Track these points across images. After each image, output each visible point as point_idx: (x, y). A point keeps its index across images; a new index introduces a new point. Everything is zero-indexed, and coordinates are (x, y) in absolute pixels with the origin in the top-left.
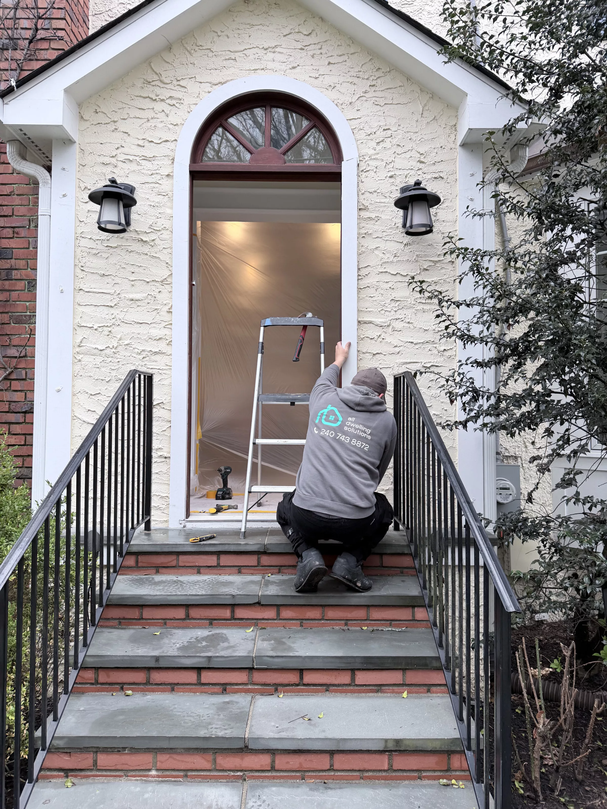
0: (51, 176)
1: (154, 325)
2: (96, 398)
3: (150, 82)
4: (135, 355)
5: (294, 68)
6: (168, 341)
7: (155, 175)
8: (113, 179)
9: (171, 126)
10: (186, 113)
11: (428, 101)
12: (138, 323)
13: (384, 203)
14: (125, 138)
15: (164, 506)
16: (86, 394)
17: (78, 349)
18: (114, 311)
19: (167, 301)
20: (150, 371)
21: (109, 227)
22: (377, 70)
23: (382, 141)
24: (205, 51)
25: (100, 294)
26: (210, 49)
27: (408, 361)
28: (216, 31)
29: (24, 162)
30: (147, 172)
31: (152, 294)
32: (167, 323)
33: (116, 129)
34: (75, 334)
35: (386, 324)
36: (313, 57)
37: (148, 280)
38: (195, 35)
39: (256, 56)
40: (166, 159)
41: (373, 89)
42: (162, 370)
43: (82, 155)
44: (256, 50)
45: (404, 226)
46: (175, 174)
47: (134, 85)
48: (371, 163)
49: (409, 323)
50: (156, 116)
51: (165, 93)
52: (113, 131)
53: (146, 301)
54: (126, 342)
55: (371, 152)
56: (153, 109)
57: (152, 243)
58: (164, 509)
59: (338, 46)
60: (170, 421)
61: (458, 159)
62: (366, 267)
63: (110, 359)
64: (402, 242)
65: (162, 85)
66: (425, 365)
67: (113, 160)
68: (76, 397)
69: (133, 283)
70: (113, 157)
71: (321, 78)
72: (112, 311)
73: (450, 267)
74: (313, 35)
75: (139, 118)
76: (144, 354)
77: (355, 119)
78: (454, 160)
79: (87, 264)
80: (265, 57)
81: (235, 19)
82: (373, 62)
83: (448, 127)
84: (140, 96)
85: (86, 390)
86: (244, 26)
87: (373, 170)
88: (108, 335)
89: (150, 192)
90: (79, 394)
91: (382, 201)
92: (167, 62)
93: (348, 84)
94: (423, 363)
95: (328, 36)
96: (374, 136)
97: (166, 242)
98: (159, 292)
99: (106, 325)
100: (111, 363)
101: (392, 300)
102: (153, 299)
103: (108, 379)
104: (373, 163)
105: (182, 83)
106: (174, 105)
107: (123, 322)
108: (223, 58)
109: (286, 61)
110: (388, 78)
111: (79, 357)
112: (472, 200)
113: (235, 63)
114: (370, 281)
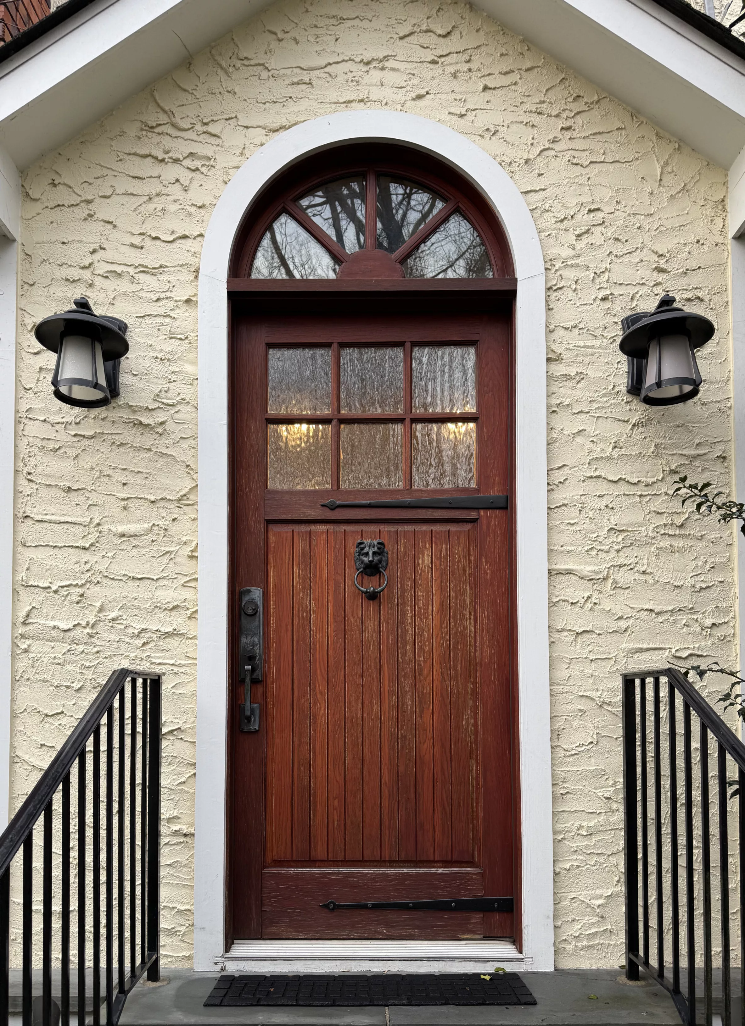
1: (164, 582)
2: (56, 722)
3: (152, 127)
4: (127, 640)
5: (420, 97)
6: (189, 612)
7: (164, 302)
8: (82, 302)
9: (193, 210)
10: (221, 185)
11: (671, 156)
12: (134, 578)
13: (592, 347)
14: (107, 232)
15: (183, 929)
16: (38, 715)
17: (21, 630)
18: (90, 557)
19: (187, 538)
20: (157, 669)
21: (76, 392)
22: (575, 100)
23: (587, 232)
24: (255, 68)
25: (63, 526)
26: (263, 65)
27: (645, 646)
28: (273, 29)
30: (149, 295)
31: (161, 523)
32: (188, 579)
33: (90, 216)
34: (15, 602)
35: (601, 576)
36: (455, 76)
37: (153, 498)
38: (236, 39)
39: (350, 75)
40: (184, 270)
41: (568, 134)
42: (180, 666)
43: (28, 266)
44: (349, 65)
46: (200, 299)
47: (122, 134)
48: (566, 273)
49: (644, 572)
50: (165, 191)
51: (180, 149)
52: (85, 219)
54: (112, 615)
55: (566, 252)
56: (159, 177)
57: (160, 430)
58: (183, 935)
59: (502, 55)
60: (194, 764)
61: (729, 264)
62: (559, 468)
63: (81, 648)
64: (628, 421)
65: (175, 133)
66: (678, 654)
67: (86, 275)
68: (18, 721)
69: (123, 503)
70: (84, 268)
71: (470, 116)
72: (86, 556)
73: (719, 466)
74: (455, 36)
75: (132, 194)
77: (535, 191)
78: (722, 266)
79: (39, 470)
80: (366, 77)
82: (567, 84)
83: (711, 204)
84: (135, 154)
85: (36, 706)
86: (327, 21)
87: (569, 287)
88: (78, 603)
89: (155, 333)
90: (25, 713)
91: (589, 343)
92: (185, 90)
93: (521, 126)
94: (673, 651)
95: (481, 38)
96: (571, 223)
97: (186, 426)
98: (174, 520)
99: (74, 583)
100: (83, 655)
101: (611, 529)
102: (162, 532)
103: (76, 686)
104: (570, 274)
105: (212, 128)
106: (197, 169)
107: (106, 577)
108: (287, 82)
109: (404, 84)
110: (596, 113)
111: (24, 644)
113: (310, 90)
114: (567, 495)
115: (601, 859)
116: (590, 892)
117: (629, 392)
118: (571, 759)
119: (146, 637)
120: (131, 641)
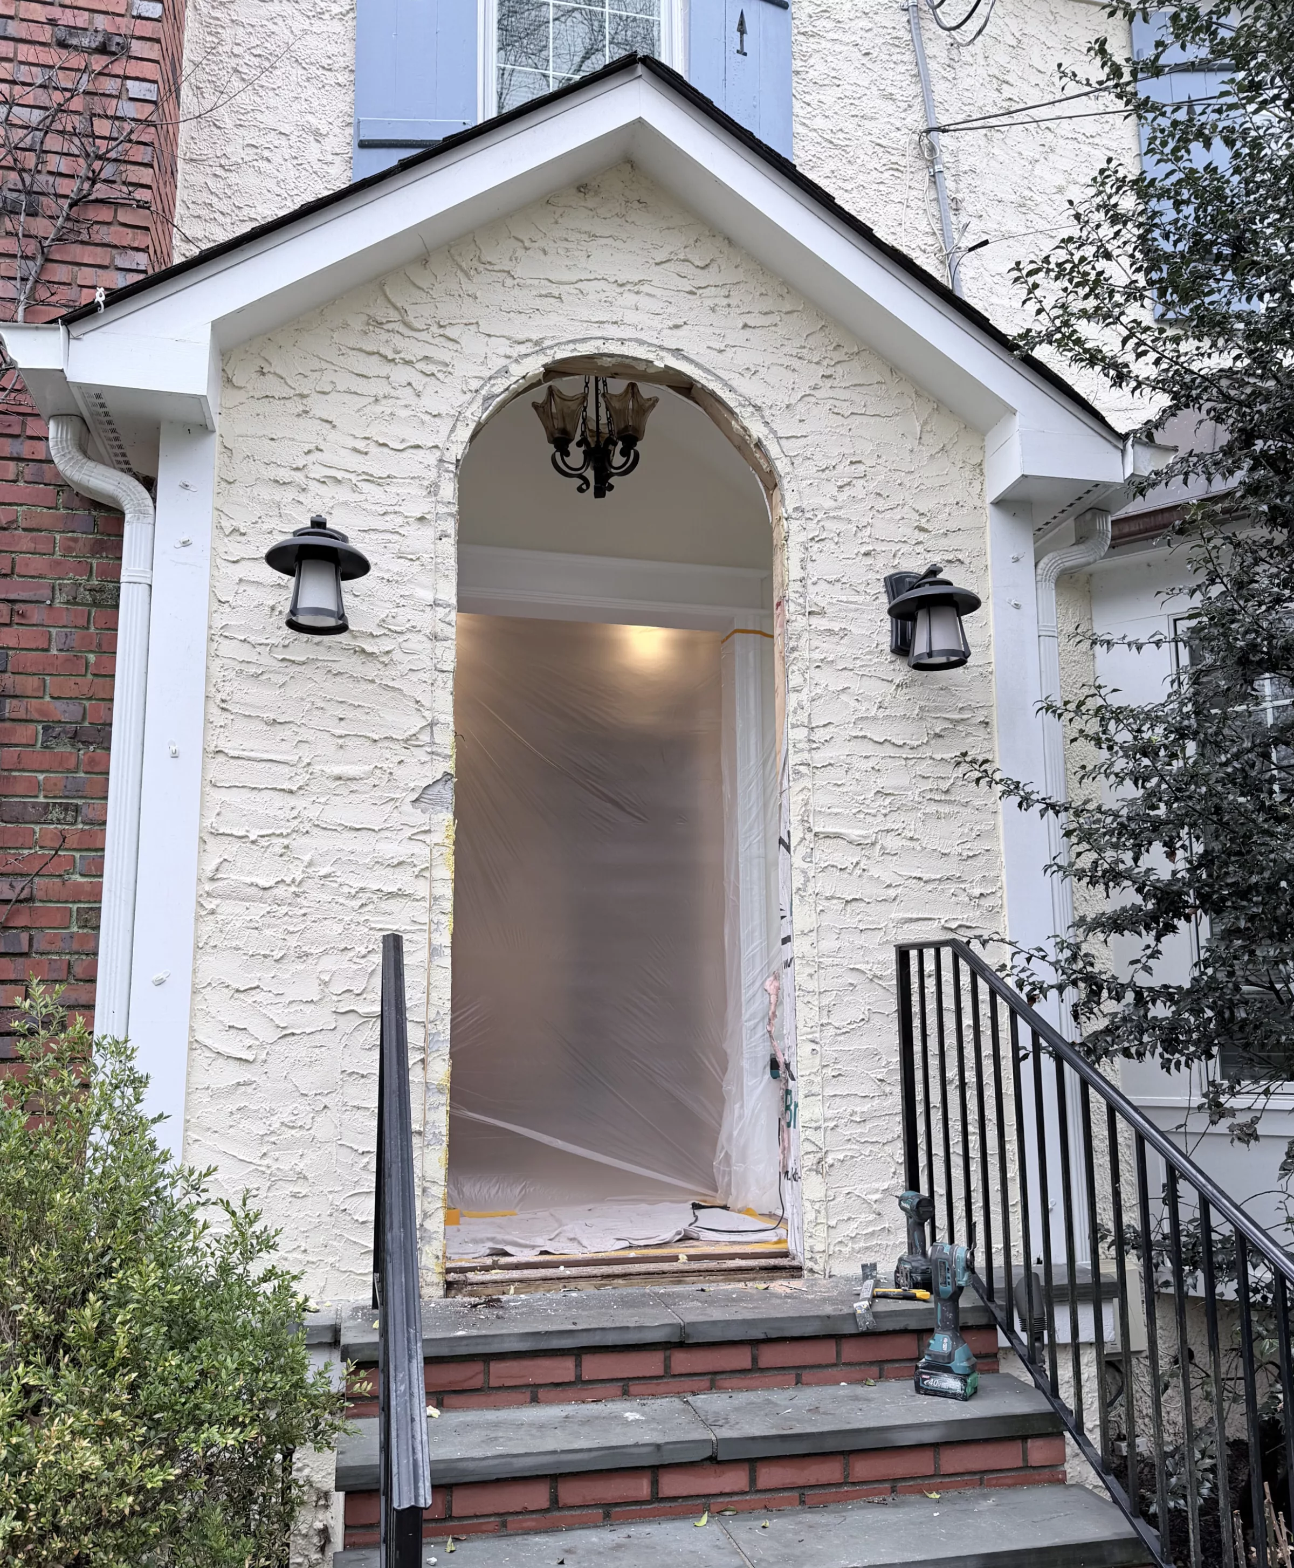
0: (154, 500)
1: (387, 834)
2: (248, 998)
3: (381, 323)
4: (341, 900)
5: (677, 327)
6: (417, 870)
7: (392, 516)
8: (319, 519)
9: (427, 418)
10: (458, 395)
11: (930, 415)
12: (351, 829)
13: (855, 603)
14: (324, 432)
16: (226, 990)
17: (208, 887)
18: (299, 802)
19: (415, 783)
22: (835, 349)
23: (849, 484)
24: (499, 274)
25: (264, 764)
26: (508, 272)
27: (916, 916)
28: (520, 236)
29: (91, 464)
30: (374, 508)
31: (385, 766)
32: (416, 831)
33: (306, 412)
34: (202, 853)
35: (869, 841)
36: (713, 310)
37: (376, 737)
38: (478, 242)
39: (602, 296)
40: (416, 484)
41: (829, 382)
42: (404, 932)
43: (227, 460)
44: (602, 284)
47: (346, 326)
48: (828, 524)
49: (911, 839)
50: (393, 393)
51: (413, 349)
52: (299, 415)
53: (371, 781)
54: (323, 872)
55: (829, 504)
56: (388, 378)
57: (385, 659)
61: (988, 528)
62: (825, 726)
63: (285, 909)
64: (892, 681)
65: (407, 332)
66: (947, 925)
67: (299, 477)
68: (199, 998)
69: (341, 741)
70: (297, 469)
71: (730, 353)
72: (291, 801)
73: (981, 733)
74: (713, 269)
75: (355, 393)
76: (364, 897)
77: (797, 437)
78: (981, 529)
79: (236, 697)
80: (619, 298)
81: (560, 220)
82: (827, 330)
83: (968, 467)
84: (360, 350)
85: (224, 979)
86: (578, 236)
87: (831, 539)
88: (281, 856)
89: (381, 549)
90: (209, 988)
91: (852, 599)
92: (419, 288)
93: (781, 368)
94: (943, 924)
95: (740, 275)
96: (833, 473)
97: (416, 657)
98: (400, 763)
99: (278, 832)
100: (287, 918)
101: (878, 791)
102: (386, 777)
103: (277, 954)
104: (831, 525)
105: (450, 332)
106: (433, 374)
107: (318, 826)
108: (534, 293)
109: (661, 312)
110: (856, 364)
111: (210, 904)
112: (1017, 606)
113: (559, 304)
114: (833, 754)
115: (876, 1149)
116: (866, 1186)
117: (892, 651)
118: (842, 1038)
119: (361, 898)
120: (346, 902)
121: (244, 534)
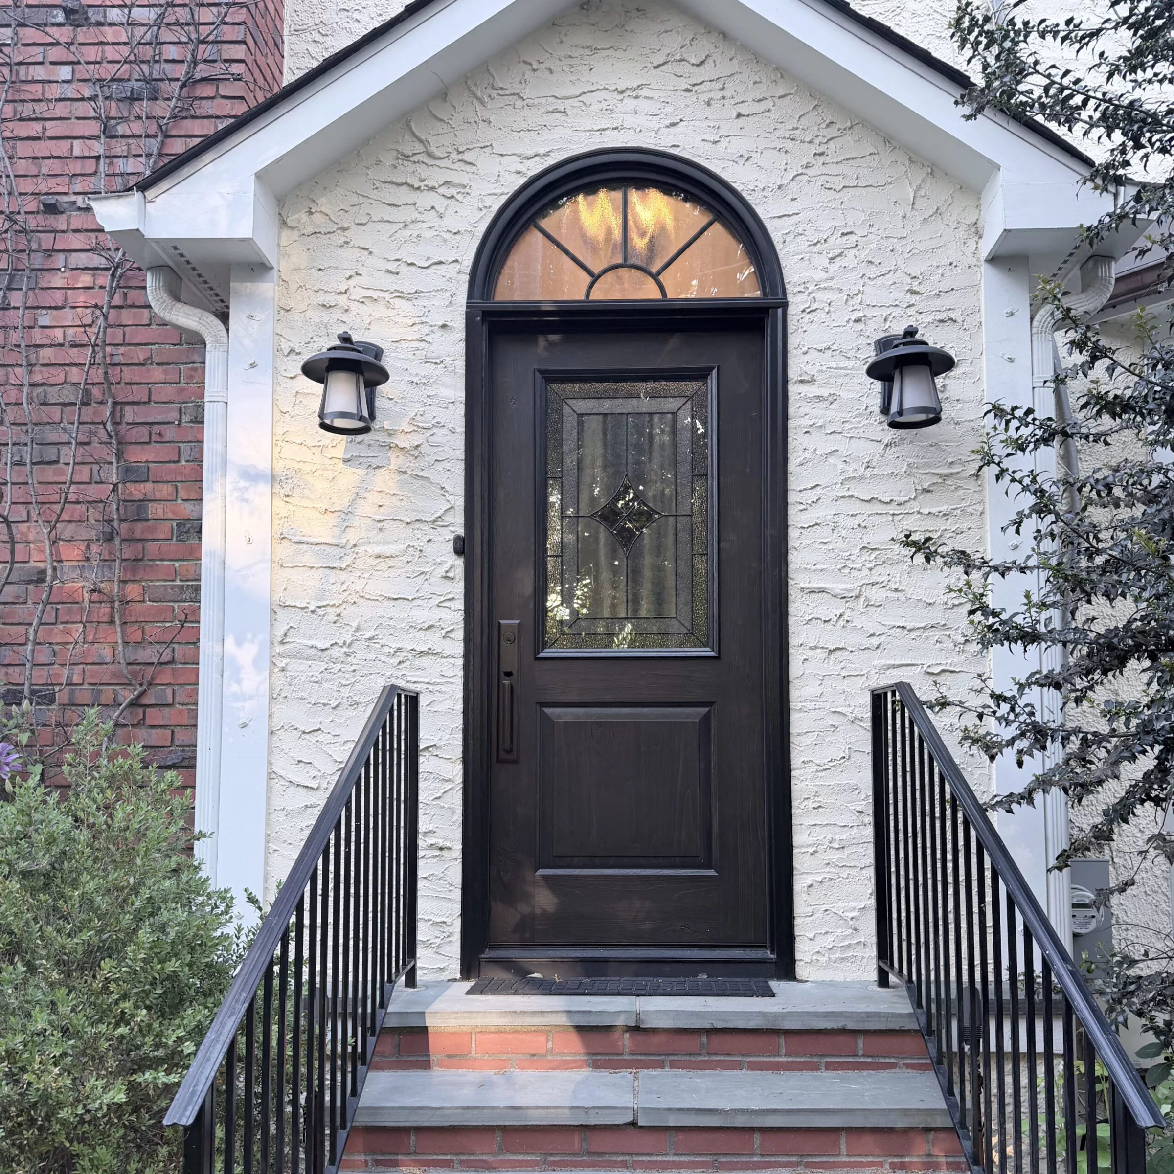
0: (228, 330)
1: (419, 602)
2: (312, 738)
3: (408, 157)
4: (383, 659)
5: (673, 125)
6: (444, 632)
7: (419, 327)
8: (346, 336)
9: (448, 236)
10: (475, 212)
11: (923, 181)
12: (390, 599)
13: (845, 368)
14: (363, 258)
15: (438, 941)
16: (295, 732)
17: (279, 649)
18: (346, 577)
19: (443, 558)
20: (415, 687)
21: (339, 423)
22: (828, 126)
23: (840, 255)
24: (510, 98)
25: (319, 547)
26: (518, 94)
27: (897, 662)
28: (529, 60)
29: (179, 305)
30: (404, 320)
31: (416, 545)
32: (443, 598)
33: (347, 243)
34: (273, 621)
35: (853, 594)
36: (709, 104)
37: (409, 520)
38: (491, 70)
39: (604, 105)
40: (439, 295)
41: (821, 159)
42: (434, 684)
43: (285, 291)
44: (604, 94)
45: (885, 410)
47: (378, 163)
48: (819, 295)
49: (896, 590)
50: (420, 217)
51: (435, 177)
52: (341, 246)
54: (369, 635)
55: (820, 275)
56: (415, 204)
57: (415, 453)
58: (438, 947)
59: (755, 83)
60: (449, 780)
61: (983, 285)
62: (812, 488)
63: (338, 666)
64: (881, 441)
65: (430, 161)
66: (930, 670)
67: (342, 300)
68: (275, 738)
69: (380, 525)
70: (340, 293)
71: (724, 143)
72: (343, 576)
73: (972, 485)
74: (709, 64)
75: (388, 221)
77: (789, 216)
78: (975, 287)
79: (296, 492)
80: (620, 105)
81: (564, 39)
82: (820, 110)
83: (963, 227)
84: (391, 183)
85: (293, 723)
86: (582, 51)
87: (823, 309)
88: (335, 623)
89: (411, 357)
90: (282, 731)
91: (842, 365)
92: (441, 120)
93: (775, 151)
94: (925, 667)
95: (735, 66)
96: (825, 246)
97: (441, 448)
98: (429, 541)
99: (331, 603)
100: (340, 674)
101: (864, 547)
102: (417, 554)
103: (334, 703)
104: (823, 296)
105: (467, 157)
106: (453, 197)
107: (363, 597)
108: (543, 110)
109: (659, 112)
110: (849, 139)
111: (282, 662)
112: (1011, 360)
113: (563, 118)
114: (820, 514)
115: (853, 872)
116: (843, 905)
117: (881, 413)
118: (823, 774)
119: (401, 656)
120: (387, 660)
121: (299, 353)
